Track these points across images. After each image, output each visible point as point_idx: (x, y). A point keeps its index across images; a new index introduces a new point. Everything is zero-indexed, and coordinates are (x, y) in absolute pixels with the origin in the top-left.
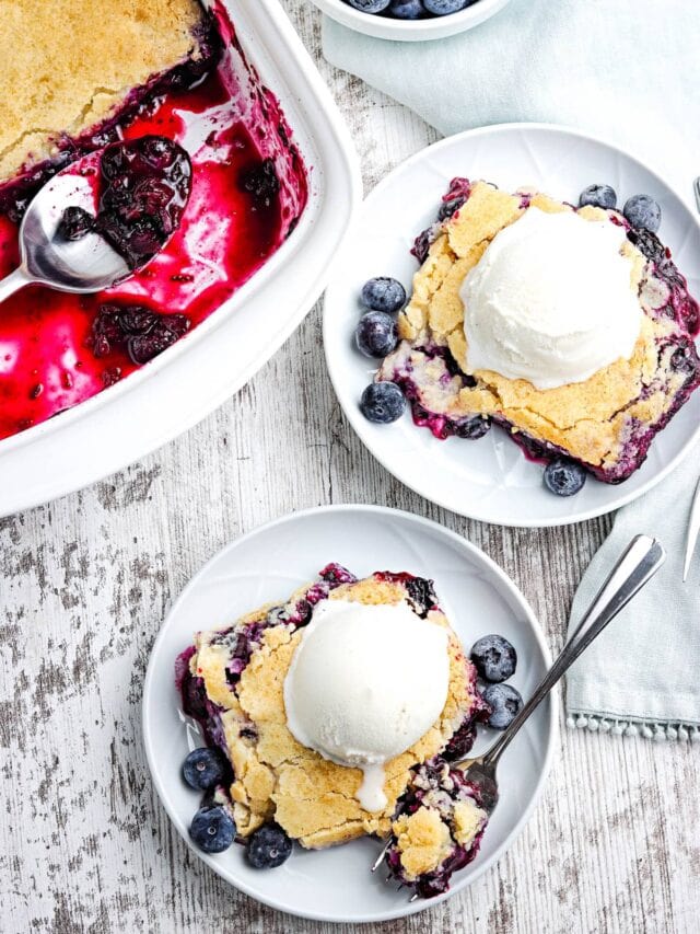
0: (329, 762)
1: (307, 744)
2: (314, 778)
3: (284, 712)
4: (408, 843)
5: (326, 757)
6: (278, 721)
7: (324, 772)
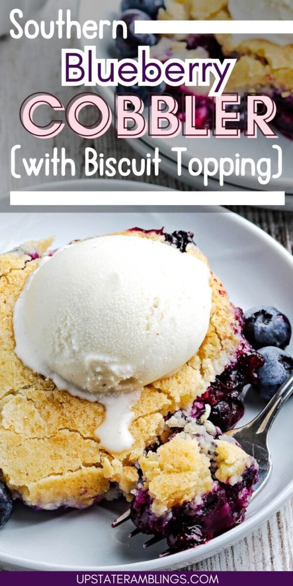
0: (65, 392)
1: (38, 369)
2: (44, 412)
3: (13, 337)
4: (159, 470)
5: (61, 385)
6: (5, 346)
7: (58, 405)
